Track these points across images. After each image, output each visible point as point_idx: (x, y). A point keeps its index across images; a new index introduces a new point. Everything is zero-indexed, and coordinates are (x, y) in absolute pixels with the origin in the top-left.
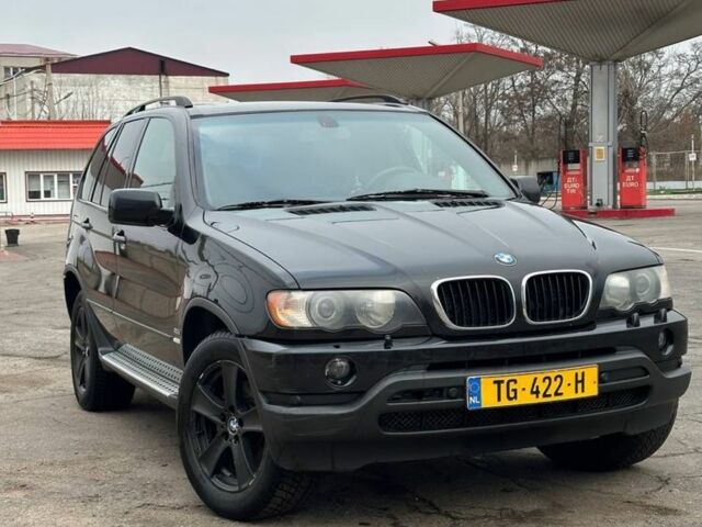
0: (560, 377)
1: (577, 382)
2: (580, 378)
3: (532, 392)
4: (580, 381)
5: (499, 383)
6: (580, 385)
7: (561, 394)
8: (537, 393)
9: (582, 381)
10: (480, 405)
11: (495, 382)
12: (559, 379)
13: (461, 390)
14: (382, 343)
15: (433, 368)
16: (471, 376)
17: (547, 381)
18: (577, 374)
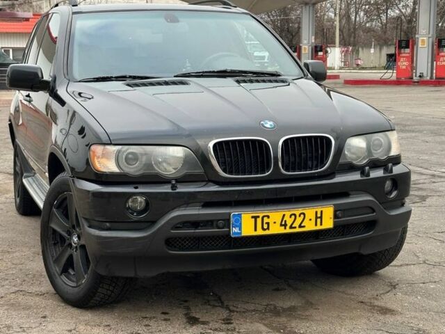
0: (304, 214)
1: (317, 218)
2: (319, 215)
3: (281, 225)
4: (319, 217)
5: (255, 218)
6: (319, 220)
7: (304, 227)
8: (285, 225)
9: (321, 217)
10: (241, 233)
11: (252, 217)
12: (302, 216)
13: (227, 222)
14: (170, 186)
15: (207, 205)
16: (234, 212)
17: (293, 217)
18: (316, 212)
